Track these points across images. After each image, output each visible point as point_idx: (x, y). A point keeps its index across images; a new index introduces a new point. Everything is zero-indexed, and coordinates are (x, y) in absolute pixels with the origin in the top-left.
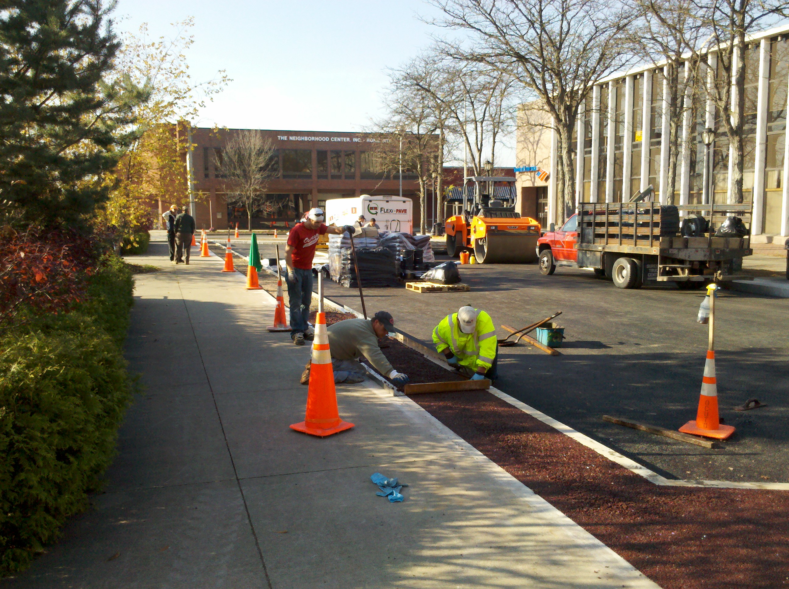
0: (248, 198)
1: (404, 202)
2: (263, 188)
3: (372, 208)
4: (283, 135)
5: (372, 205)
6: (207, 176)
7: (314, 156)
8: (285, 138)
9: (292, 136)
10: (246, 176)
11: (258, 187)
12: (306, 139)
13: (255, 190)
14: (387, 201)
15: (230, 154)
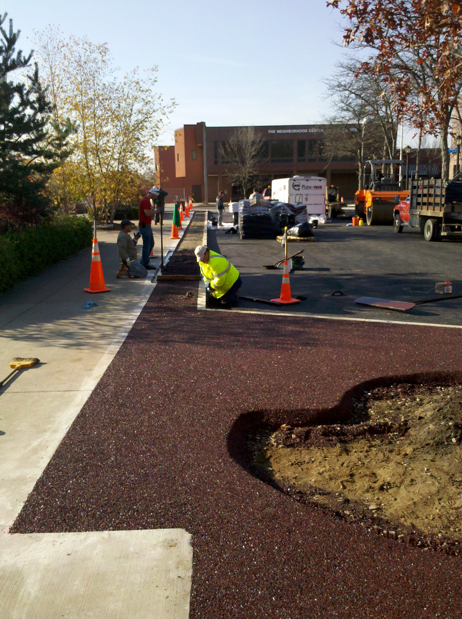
0: (244, 178)
1: (320, 180)
2: (255, 171)
3: (295, 186)
4: (272, 130)
5: (296, 183)
6: (216, 162)
7: (295, 144)
8: (273, 132)
9: (279, 129)
10: (243, 162)
11: (250, 171)
12: (289, 131)
13: (249, 173)
14: (307, 180)
15: (232, 146)
